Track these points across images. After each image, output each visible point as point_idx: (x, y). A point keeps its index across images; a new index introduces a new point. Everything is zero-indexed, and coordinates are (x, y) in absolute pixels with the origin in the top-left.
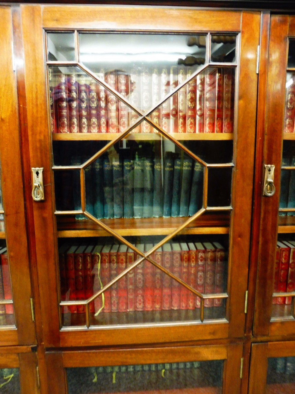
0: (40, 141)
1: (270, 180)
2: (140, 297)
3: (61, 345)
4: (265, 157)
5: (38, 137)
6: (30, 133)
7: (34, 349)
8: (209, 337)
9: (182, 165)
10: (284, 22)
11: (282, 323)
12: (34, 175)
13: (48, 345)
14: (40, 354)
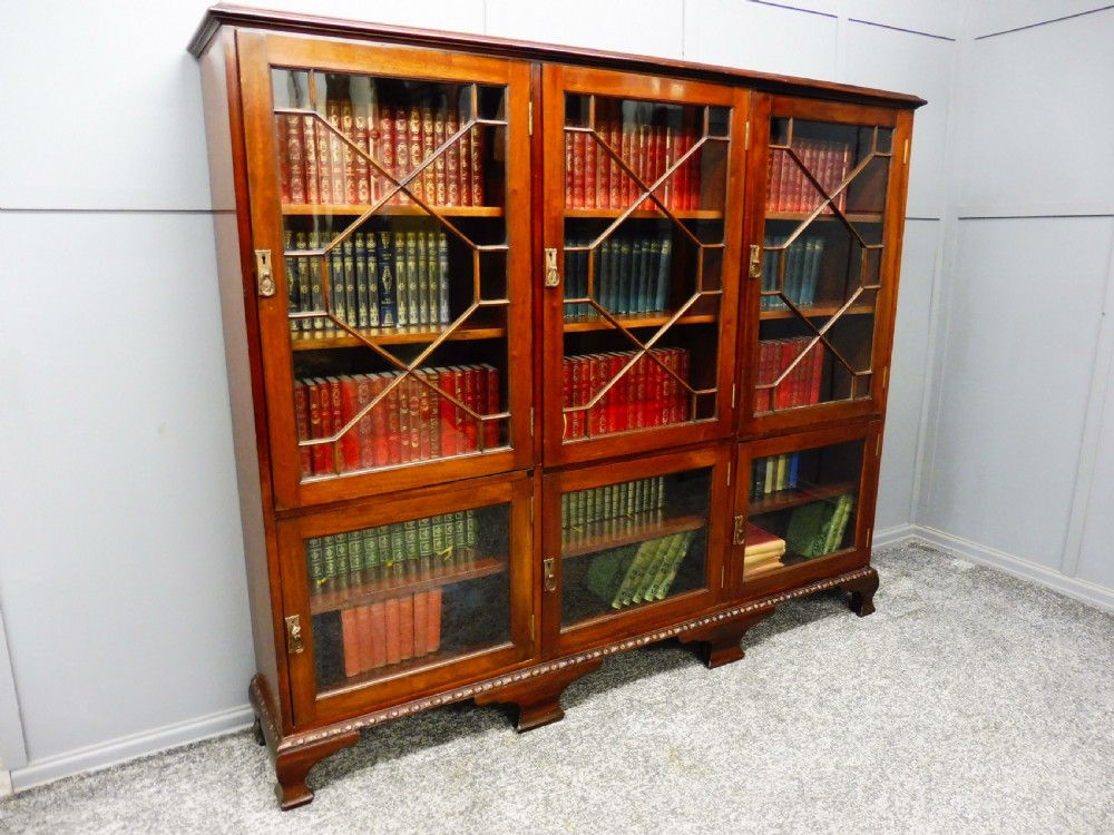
0: (555, 218)
1: (756, 261)
2: (602, 419)
3: (563, 462)
4: (752, 237)
5: (553, 214)
6: (545, 207)
7: (530, 474)
8: (702, 439)
9: (649, 247)
10: (766, 99)
11: (763, 418)
12: (547, 258)
13: (548, 464)
14: (536, 480)
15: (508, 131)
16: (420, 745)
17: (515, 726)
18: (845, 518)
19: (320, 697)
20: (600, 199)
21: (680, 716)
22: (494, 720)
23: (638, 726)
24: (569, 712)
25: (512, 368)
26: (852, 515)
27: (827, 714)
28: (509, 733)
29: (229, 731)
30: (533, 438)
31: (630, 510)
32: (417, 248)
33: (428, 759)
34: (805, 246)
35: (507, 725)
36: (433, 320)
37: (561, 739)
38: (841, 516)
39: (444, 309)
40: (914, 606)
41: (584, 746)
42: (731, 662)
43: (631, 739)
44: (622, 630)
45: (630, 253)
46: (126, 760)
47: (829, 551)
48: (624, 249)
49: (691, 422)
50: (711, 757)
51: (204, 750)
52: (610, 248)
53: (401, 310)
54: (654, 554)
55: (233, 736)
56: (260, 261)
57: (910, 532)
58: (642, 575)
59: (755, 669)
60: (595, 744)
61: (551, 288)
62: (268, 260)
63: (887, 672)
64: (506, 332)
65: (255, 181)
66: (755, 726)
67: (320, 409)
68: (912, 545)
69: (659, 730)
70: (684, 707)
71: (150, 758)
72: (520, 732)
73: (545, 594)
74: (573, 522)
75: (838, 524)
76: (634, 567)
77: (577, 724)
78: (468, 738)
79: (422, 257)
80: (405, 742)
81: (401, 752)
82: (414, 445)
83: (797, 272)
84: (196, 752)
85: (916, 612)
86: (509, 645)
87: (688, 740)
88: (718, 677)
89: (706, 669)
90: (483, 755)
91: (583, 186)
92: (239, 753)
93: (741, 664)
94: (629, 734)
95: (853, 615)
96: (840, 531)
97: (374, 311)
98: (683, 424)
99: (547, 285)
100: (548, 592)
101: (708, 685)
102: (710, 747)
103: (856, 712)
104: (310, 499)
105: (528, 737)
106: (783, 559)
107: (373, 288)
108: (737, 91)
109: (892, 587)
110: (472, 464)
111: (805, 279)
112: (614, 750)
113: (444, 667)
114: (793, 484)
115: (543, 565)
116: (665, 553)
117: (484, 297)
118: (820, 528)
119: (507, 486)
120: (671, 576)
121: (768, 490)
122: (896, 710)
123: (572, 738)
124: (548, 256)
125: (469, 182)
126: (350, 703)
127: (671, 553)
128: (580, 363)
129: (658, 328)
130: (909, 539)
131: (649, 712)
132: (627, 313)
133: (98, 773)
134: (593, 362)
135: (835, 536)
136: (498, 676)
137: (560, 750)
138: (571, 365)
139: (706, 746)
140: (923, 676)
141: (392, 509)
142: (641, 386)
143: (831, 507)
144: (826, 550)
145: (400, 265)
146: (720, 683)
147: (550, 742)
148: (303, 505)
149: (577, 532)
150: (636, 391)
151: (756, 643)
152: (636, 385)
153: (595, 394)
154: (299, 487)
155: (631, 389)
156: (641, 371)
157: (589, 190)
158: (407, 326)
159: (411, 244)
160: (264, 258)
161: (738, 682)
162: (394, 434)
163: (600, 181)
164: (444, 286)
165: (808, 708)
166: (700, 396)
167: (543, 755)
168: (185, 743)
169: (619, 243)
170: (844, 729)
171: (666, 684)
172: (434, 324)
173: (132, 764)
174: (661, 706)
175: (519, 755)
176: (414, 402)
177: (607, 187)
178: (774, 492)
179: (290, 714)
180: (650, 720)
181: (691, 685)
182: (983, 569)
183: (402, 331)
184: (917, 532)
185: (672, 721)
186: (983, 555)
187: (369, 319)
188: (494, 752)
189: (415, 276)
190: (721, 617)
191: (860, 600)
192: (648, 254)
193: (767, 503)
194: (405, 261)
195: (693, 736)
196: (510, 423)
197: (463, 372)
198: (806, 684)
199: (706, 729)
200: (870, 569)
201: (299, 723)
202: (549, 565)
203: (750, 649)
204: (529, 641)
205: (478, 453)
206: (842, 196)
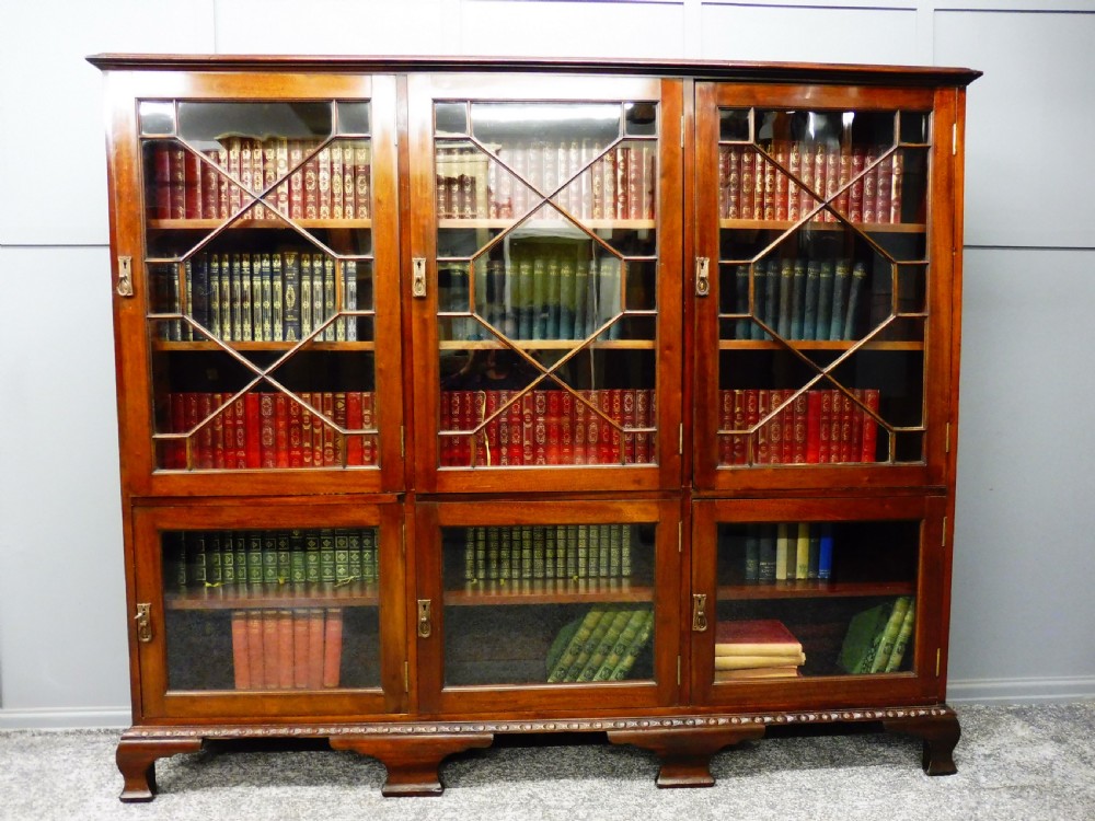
0: (424, 226)
1: (704, 275)
3: (438, 490)
4: (697, 248)
5: (422, 223)
6: (412, 217)
7: (400, 499)
8: (632, 488)
11: (733, 471)
12: (415, 267)
13: (420, 490)
14: (408, 506)
18: (905, 629)
19: (170, 693)
30: (404, 459)
31: (582, 572)
32: (323, 268)
34: (833, 272)
38: (900, 626)
40: (1029, 780)
42: (693, 787)
44: (526, 708)
46: (71, 729)
47: (881, 670)
48: (566, 271)
53: (306, 323)
54: (605, 629)
56: (122, 265)
58: (590, 653)
64: (373, 346)
71: (90, 733)
72: (386, 795)
73: (419, 641)
75: (894, 638)
76: (576, 640)
77: (452, 804)
79: (329, 277)
86: (379, 690)
88: (660, 799)
89: (654, 787)
90: (330, 807)
93: (703, 793)
96: (897, 646)
97: (277, 327)
99: (414, 294)
100: (422, 637)
101: (639, 805)
104: (160, 489)
105: (389, 803)
106: (801, 669)
107: (278, 305)
110: (331, 480)
111: (836, 311)
114: (824, 573)
115: (415, 605)
116: (622, 631)
119: (373, 509)
120: (628, 661)
121: (780, 574)
124: (416, 265)
127: (628, 631)
133: (47, 733)
135: (889, 654)
136: (362, 723)
144: (874, 669)
145: (306, 284)
148: (154, 494)
154: (151, 477)
159: (318, 264)
162: (296, 450)
171: (590, 791)
173: (73, 734)
178: (792, 580)
179: (140, 703)
181: (618, 799)
187: (273, 329)
189: (321, 295)
194: (312, 281)
196: (377, 441)
200: (945, 707)
201: (147, 715)
202: (425, 606)
203: (734, 781)
204: (402, 692)
205: (340, 468)
206: (893, 209)
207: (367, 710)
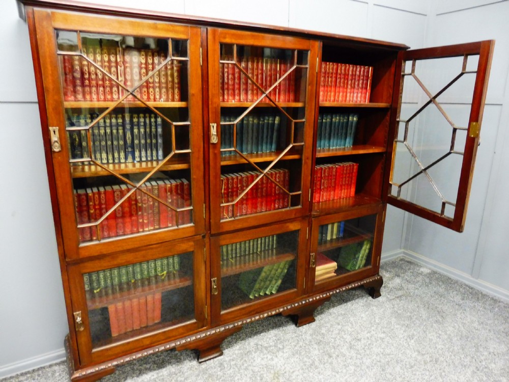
0: (215, 107)
2: (244, 206)
5: (214, 106)
6: (210, 103)
7: (204, 237)
8: (294, 217)
9: (269, 120)
13: (213, 232)
14: (207, 240)
15: (189, 63)
16: (150, 370)
17: (198, 360)
18: (367, 251)
19: (94, 350)
20: (243, 97)
21: (281, 354)
22: (188, 355)
23: (260, 359)
24: (226, 352)
25: (193, 183)
26: (370, 250)
27: (353, 353)
28: (195, 363)
29: (54, 362)
30: (205, 219)
31: (259, 250)
32: (145, 122)
33: (152, 378)
34: (348, 119)
35: (194, 358)
36: (155, 158)
37: (220, 367)
38: (365, 250)
39: (160, 153)
40: (400, 293)
41: (232, 370)
42: (308, 323)
43: (255, 366)
44: (254, 311)
45: (259, 123)
47: (359, 267)
48: (255, 121)
49: (288, 209)
50: (294, 377)
51: (40, 372)
52: (248, 120)
53: (137, 154)
54: (271, 271)
55: (56, 364)
56: (52, 133)
57: (400, 253)
58: (265, 282)
59: (320, 327)
60: (237, 369)
61: (213, 144)
62: (57, 133)
63: (385, 330)
64: (190, 166)
65: (48, 91)
66: (317, 360)
67: (95, 205)
68: (402, 260)
69: (269, 362)
70: (283, 348)
72: (200, 363)
73: (212, 296)
74: (230, 256)
75: (363, 255)
76: (260, 278)
77: (229, 358)
78: (174, 366)
79: (148, 126)
80: (142, 368)
81: (140, 373)
82: (145, 221)
83: (344, 131)
84: (36, 373)
85: (401, 296)
86: (194, 321)
87: (283, 368)
88: (301, 332)
89: (296, 328)
90: (180, 376)
91: (234, 90)
92: (58, 374)
93: (313, 325)
94: (254, 364)
95: (370, 298)
96: (365, 257)
97: (122, 155)
98: (283, 210)
99: (211, 142)
100: (214, 295)
101: (296, 337)
102: (293, 372)
103: (368, 352)
104: (84, 254)
105: (204, 366)
106: (336, 272)
107: (121, 143)
108: (312, 42)
109: (390, 282)
110: (172, 233)
111: (348, 134)
112: (246, 372)
113: (160, 333)
114: (341, 235)
115: (211, 281)
116: (277, 271)
117: (177, 148)
118: (355, 255)
119: (192, 243)
120: (280, 282)
121: (329, 238)
122: (388, 351)
123: (226, 366)
124: (212, 128)
125: (173, 88)
126: (110, 353)
127: (279, 270)
128: (233, 179)
129: (271, 162)
130: (399, 257)
131: (265, 352)
132: (257, 153)
134: (239, 178)
135: (361, 260)
136: (189, 336)
137: (219, 373)
138: (228, 179)
139: (291, 371)
140: (402, 332)
141: (129, 257)
142: (264, 189)
143: (361, 245)
144: (357, 268)
145: (136, 131)
146: (302, 335)
147: (215, 368)
148: (81, 257)
149: (232, 262)
150: (262, 192)
151: (322, 313)
152: (262, 188)
153: (240, 194)
154: (78, 248)
155: (259, 190)
156: (264, 182)
157: (237, 92)
158: (141, 161)
159: (142, 120)
160: (54, 132)
161: (311, 335)
162: (134, 216)
163: (243, 87)
164: (160, 141)
165: (344, 350)
166: (292, 196)
167: (211, 376)
168: (31, 369)
169: (253, 118)
170: (361, 361)
171: (276, 336)
172: (155, 160)
174: (271, 348)
175: (198, 375)
176: (145, 200)
177: (246, 90)
178: (332, 240)
179: (78, 360)
180: (265, 356)
181: (288, 336)
182: (434, 273)
183: (138, 165)
184: (404, 253)
185: (277, 356)
186: (435, 266)
187: (119, 158)
188: (186, 374)
189: (144, 137)
190: (304, 302)
191: (374, 291)
192: (268, 123)
193: (328, 245)
194: (139, 129)
195: (286, 365)
196: (193, 212)
197: (171, 184)
198: (345, 336)
199: (293, 361)
200: (379, 275)
201: (83, 364)
202: (214, 281)
203: (319, 317)
204: (204, 318)
205: (176, 227)
206: (367, 93)
207: (190, 330)
